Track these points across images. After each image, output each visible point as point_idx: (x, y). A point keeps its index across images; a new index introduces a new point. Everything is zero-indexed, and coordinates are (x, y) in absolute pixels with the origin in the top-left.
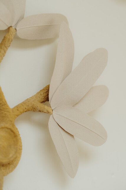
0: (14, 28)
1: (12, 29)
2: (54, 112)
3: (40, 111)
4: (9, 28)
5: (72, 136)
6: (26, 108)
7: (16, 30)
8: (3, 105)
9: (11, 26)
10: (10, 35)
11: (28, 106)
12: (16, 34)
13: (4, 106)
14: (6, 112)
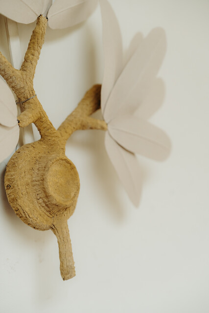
0: (44, 16)
1: (43, 19)
2: (109, 128)
3: (91, 128)
4: (38, 18)
5: (132, 153)
6: (75, 127)
7: (47, 18)
8: (48, 129)
9: (41, 15)
10: (43, 29)
11: (76, 124)
12: (48, 25)
13: (50, 130)
14: (53, 138)
